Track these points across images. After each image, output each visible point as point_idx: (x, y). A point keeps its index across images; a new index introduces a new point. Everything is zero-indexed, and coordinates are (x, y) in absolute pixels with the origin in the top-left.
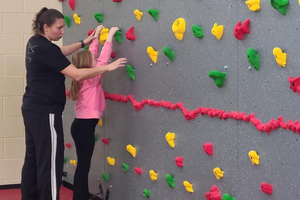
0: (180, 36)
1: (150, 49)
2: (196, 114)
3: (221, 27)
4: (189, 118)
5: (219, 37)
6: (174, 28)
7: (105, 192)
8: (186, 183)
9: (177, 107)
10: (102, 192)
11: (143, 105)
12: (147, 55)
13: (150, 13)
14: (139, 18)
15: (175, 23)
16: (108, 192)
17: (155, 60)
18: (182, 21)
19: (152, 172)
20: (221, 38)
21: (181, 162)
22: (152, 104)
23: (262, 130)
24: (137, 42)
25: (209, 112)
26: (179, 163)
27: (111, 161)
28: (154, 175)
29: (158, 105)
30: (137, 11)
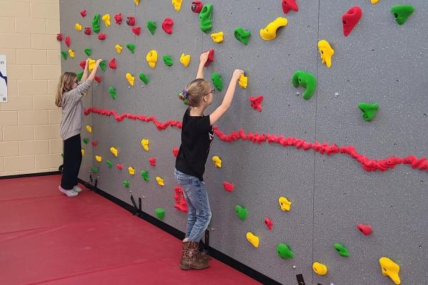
0: (152, 65)
1: (128, 75)
2: (166, 126)
3: (188, 56)
4: (160, 128)
5: (186, 64)
6: (148, 58)
7: (94, 180)
8: (158, 178)
9: (150, 120)
10: (92, 180)
11: (123, 118)
12: (126, 79)
13: (128, 47)
14: (119, 51)
15: (149, 54)
16: (96, 181)
17: (132, 83)
18: (154, 53)
19: (130, 168)
20: (188, 65)
21: (154, 162)
22: (130, 117)
23: (224, 140)
24: (117, 69)
25: (178, 125)
26: (153, 163)
27: (99, 158)
28: (131, 171)
29: (135, 118)
30: (117, 46)
